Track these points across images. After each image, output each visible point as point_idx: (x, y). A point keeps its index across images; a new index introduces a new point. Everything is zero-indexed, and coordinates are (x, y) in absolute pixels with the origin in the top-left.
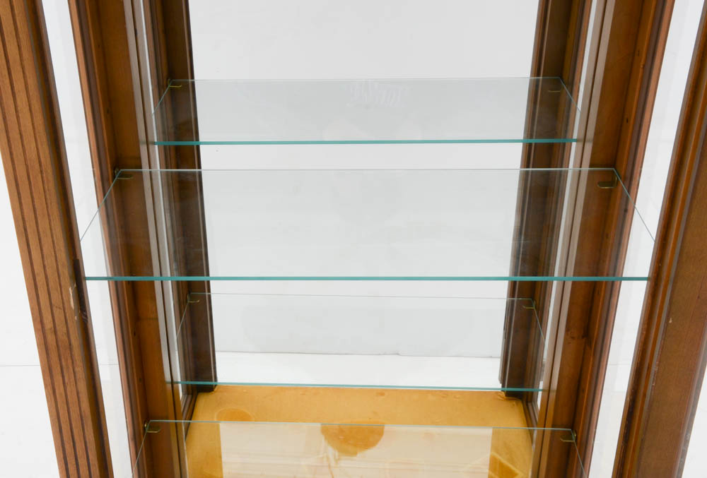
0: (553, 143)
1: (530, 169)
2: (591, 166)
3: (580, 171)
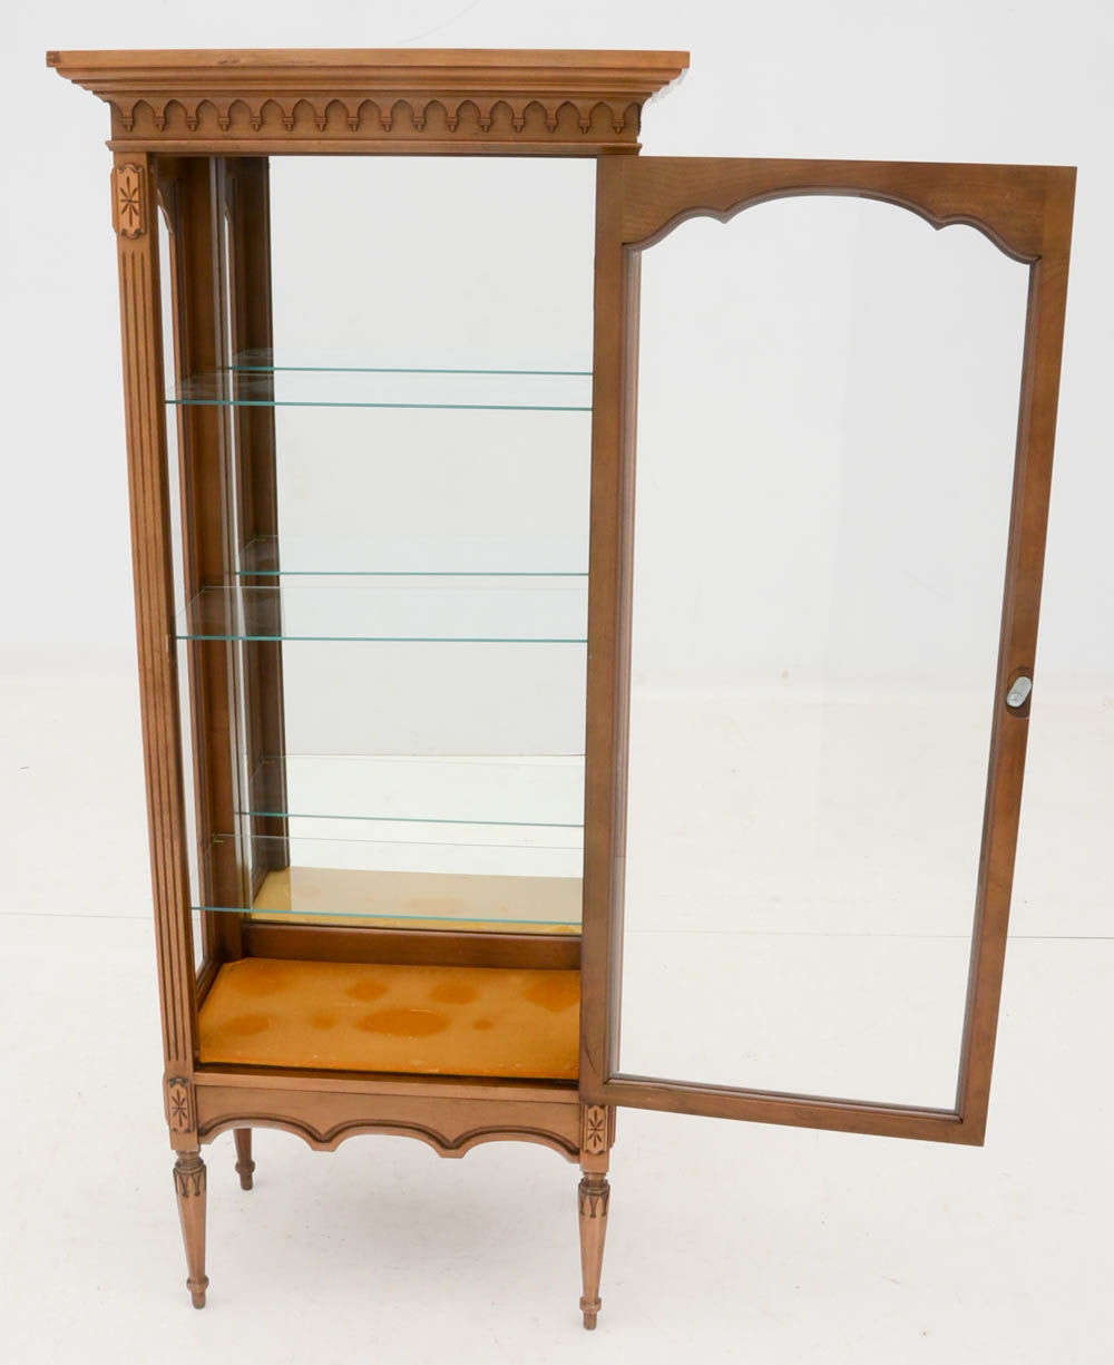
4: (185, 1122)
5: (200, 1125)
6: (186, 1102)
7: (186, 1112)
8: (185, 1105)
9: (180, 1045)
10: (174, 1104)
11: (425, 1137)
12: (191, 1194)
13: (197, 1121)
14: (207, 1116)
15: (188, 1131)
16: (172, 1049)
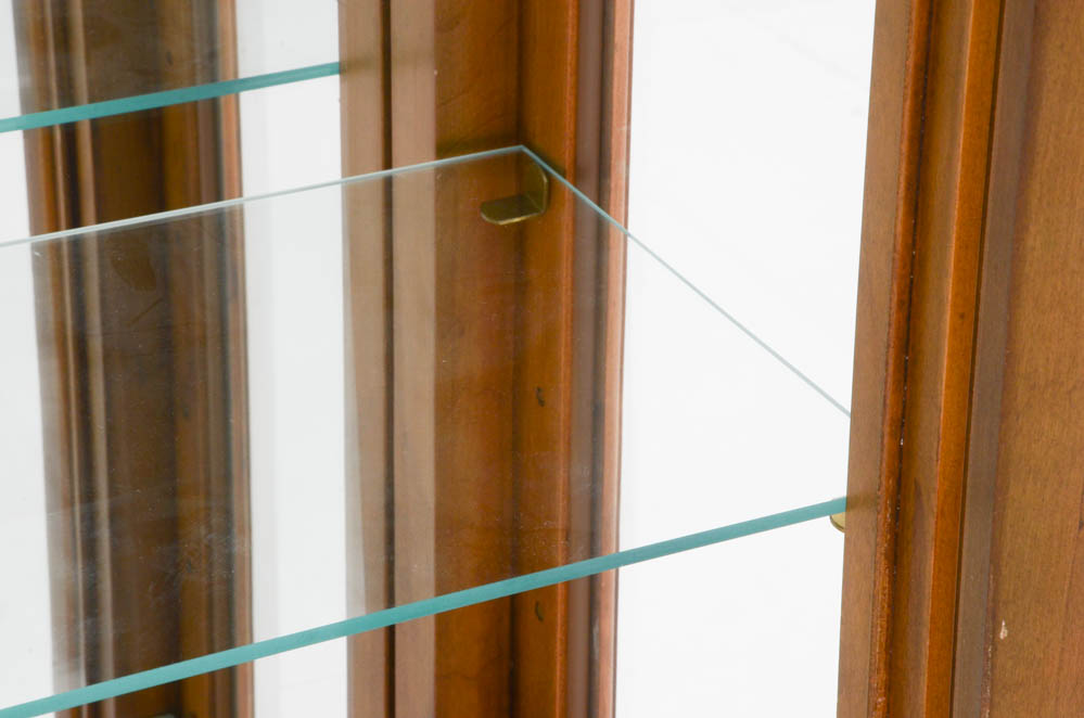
0: (159, 110)
1: (90, 229)
2: (442, 150)
3: (388, 183)
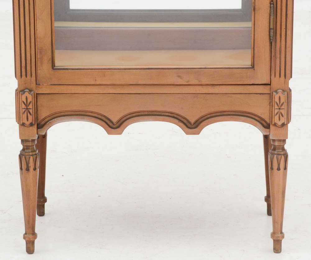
4: (30, 118)
5: (39, 120)
6: (31, 104)
7: (31, 111)
8: (30, 106)
9: (28, 68)
10: (24, 106)
11: (177, 121)
12: (31, 169)
13: (37, 118)
14: (43, 114)
15: (31, 125)
16: (23, 70)
